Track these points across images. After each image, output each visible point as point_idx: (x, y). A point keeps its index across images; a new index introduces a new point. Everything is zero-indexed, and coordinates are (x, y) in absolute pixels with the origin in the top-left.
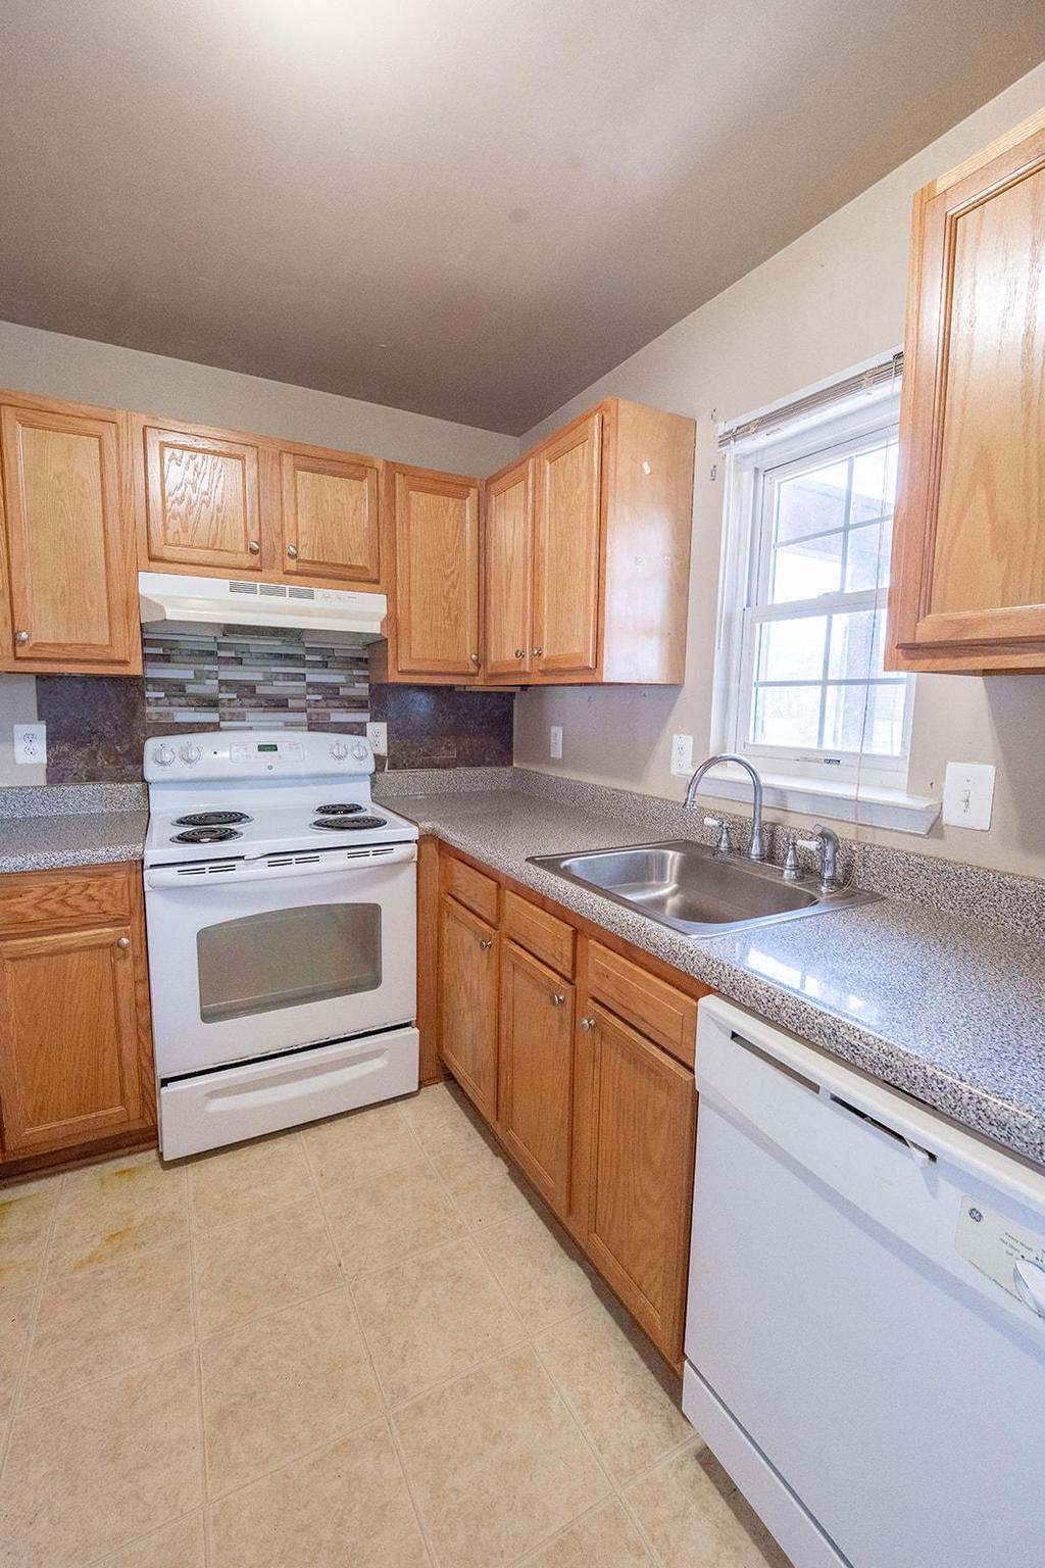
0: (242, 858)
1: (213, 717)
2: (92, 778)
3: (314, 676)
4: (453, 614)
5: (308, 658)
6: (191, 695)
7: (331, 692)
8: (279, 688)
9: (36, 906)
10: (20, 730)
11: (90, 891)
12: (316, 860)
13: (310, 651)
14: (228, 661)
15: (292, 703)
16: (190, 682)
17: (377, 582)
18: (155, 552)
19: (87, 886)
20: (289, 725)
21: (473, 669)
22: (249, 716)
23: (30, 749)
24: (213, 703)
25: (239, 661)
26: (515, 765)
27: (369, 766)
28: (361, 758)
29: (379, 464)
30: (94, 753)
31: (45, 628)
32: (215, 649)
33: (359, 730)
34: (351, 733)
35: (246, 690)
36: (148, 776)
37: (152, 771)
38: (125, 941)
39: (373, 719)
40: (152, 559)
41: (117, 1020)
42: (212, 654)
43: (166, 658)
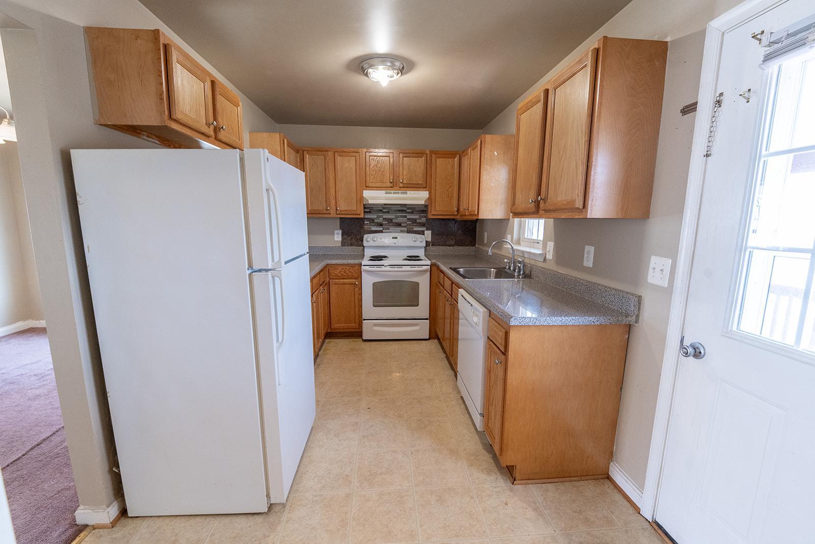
0: (383, 265)
1: (381, 229)
2: (351, 245)
3: (409, 216)
4: (450, 195)
5: (407, 211)
6: (376, 223)
7: (414, 221)
8: (400, 220)
9: (339, 272)
10: (336, 232)
11: (350, 270)
12: (402, 267)
13: (408, 208)
14: (385, 212)
15: (402, 225)
16: (375, 219)
17: (426, 188)
18: (367, 185)
19: (350, 269)
20: (402, 231)
21: (456, 213)
22: (390, 229)
23: (338, 237)
24: (381, 225)
25: (388, 212)
26: (477, 246)
27: (424, 244)
28: (421, 242)
29: (428, 152)
30: (352, 238)
31: (343, 207)
32: (382, 209)
33: (422, 233)
34: (420, 234)
35: (390, 221)
36: (364, 245)
37: (365, 244)
38: (357, 283)
39: (427, 230)
40: (366, 187)
41: (355, 302)
42: (381, 210)
43: (370, 212)
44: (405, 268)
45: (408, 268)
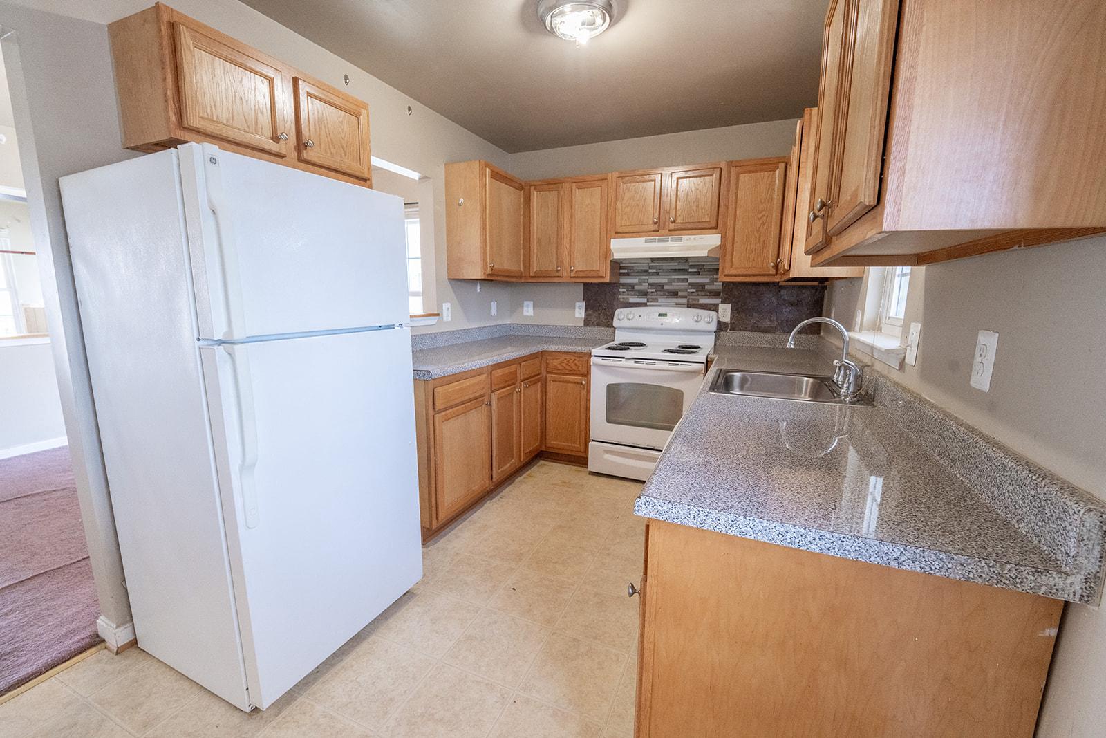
0: (623, 358)
1: (644, 300)
2: (598, 325)
3: (692, 280)
4: (762, 239)
5: (690, 270)
6: (636, 290)
7: (700, 288)
8: (675, 286)
9: (560, 364)
10: (578, 304)
11: (576, 362)
12: (654, 363)
13: (692, 267)
14: (653, 274)
15: (680, 294)
16: (636, 284)
17: (716, 228)
18: (617, 230)
19: (575, 360)
20: (678, 305)
21: (773, 271)
22: (660, 300)
23: (580, 312)
24: (645, 294)
25: (657, 274)
26: (822, 334)
27: (713, 327)
28: (709, 323)
29: (723, 165)
30: (599, 314)
31: (580, 266)
32: (648, 268)
33: (715, 308)
34: (710, 309)
35: (659, 287)
36: (614, 325)
37: (616, 323)
38: (584, 382)
39: (722, 302)
40: (616, 233)
42: (647, 271)
43: (628, 274)
44: (659, 365)
45: (665, 365)
